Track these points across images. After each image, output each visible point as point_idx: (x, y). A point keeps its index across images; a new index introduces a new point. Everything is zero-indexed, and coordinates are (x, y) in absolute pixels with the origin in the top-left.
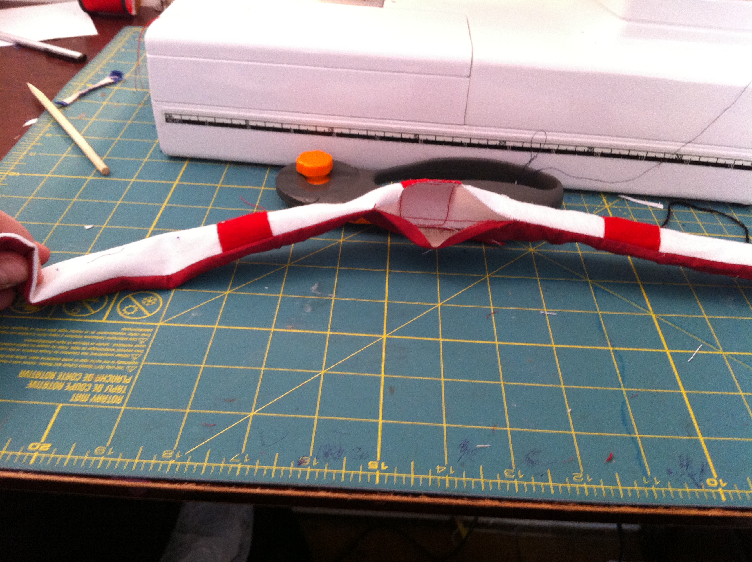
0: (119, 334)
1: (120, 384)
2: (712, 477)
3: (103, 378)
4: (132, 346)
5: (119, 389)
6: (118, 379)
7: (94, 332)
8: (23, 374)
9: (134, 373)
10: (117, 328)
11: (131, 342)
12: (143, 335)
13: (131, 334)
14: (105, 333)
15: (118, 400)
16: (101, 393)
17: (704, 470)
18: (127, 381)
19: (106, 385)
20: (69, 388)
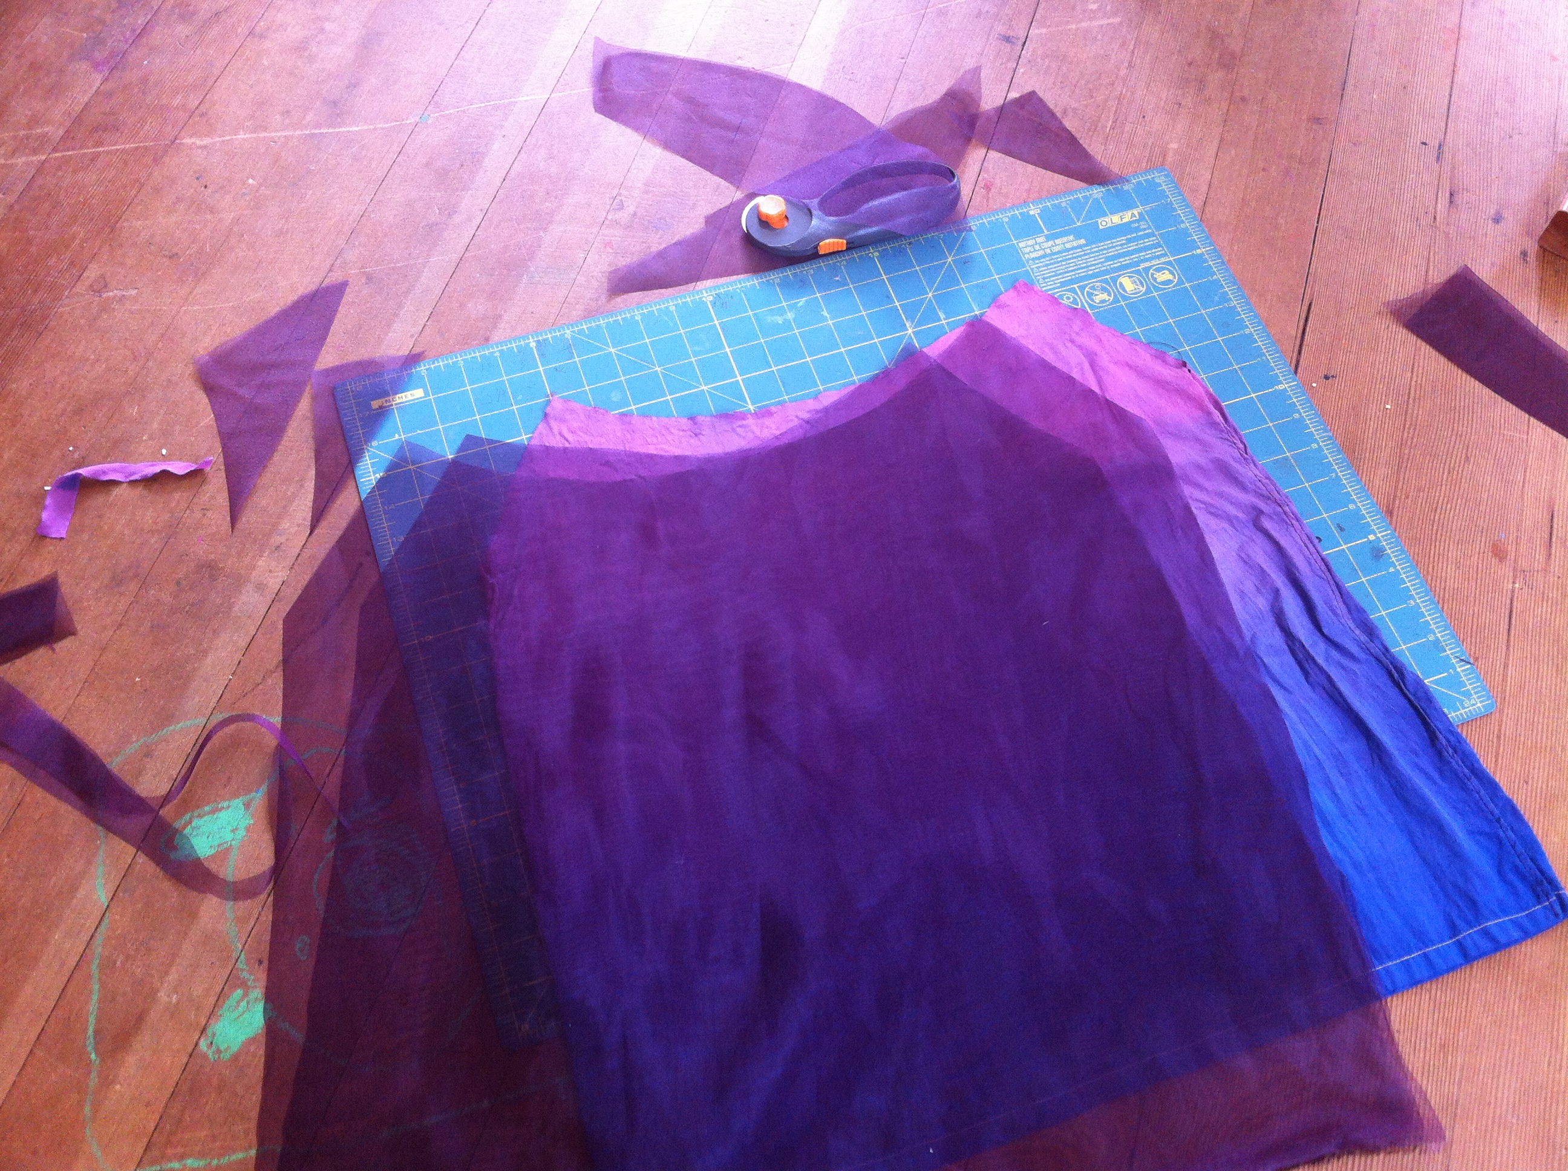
0: (1059, 281)
1: (1029, 253)
2: (710, 302)
3: (1041, 253)
4: (1045, 276)
5: (1027, 250)
6: (1033, 255)
7: (1073, 277)
8: (1082, 241)
9: (1028, 262)
10: (1063, 284)
11: (1047, 278)
12: (1045, 285)
13: (1052, 283)
14: (1066, 279)
15: (1021, 245)
16: (1033, 245)
17: (714, 304)
18: (1027, 256)
19: (1035, 251)
20: (1050, 243)
